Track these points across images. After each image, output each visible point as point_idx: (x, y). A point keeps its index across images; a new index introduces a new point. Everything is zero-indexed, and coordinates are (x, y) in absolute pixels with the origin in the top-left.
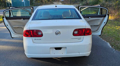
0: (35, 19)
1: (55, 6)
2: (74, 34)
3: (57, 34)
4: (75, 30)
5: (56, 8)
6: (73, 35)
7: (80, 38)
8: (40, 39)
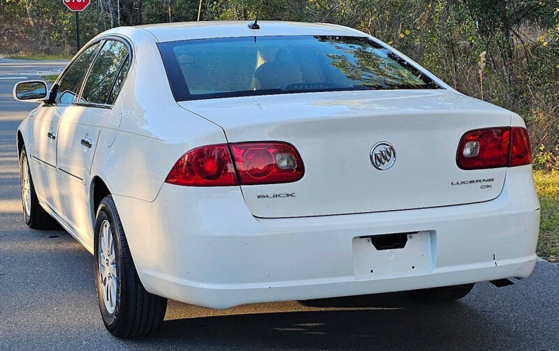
3: (379, 160)
6: (460, 167)
7: (490, 180)
8: (288, 195)
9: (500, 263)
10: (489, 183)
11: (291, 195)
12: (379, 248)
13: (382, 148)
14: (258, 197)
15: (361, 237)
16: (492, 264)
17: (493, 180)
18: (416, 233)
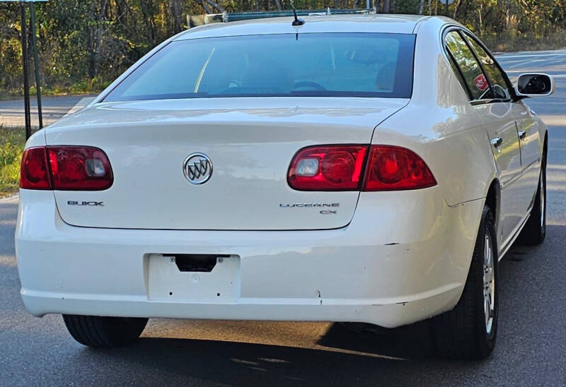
3: (192, 173)
4: (304, 153)
6: (292, 187)
8: (96, 204)
9: (326, 302)
10: (333, 209)
11: (99, 204)
12: (182, 268)
13: (197, 160)
15: (165, 255)
16: (316, 302)
17: (337, 205)
18: (228, 256)
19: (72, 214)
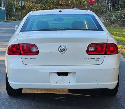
0: (26, 30)
1: (59, 10)
2: (88, 52)
3: (61, 51)
4: (90, 45)
5: (61, 13)
6: (88, 54)
7: (98, 58)
8: (34, 59)
9: (99, 83)
10: (98, 59)
12: (59, 75)
13: (62, 47)
14: (26, 59)
15: (54, 72)
16: (96, 83)
17: (99, 58)
18: (72, 72)
19: (26, 62)
